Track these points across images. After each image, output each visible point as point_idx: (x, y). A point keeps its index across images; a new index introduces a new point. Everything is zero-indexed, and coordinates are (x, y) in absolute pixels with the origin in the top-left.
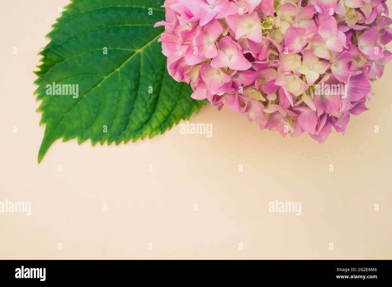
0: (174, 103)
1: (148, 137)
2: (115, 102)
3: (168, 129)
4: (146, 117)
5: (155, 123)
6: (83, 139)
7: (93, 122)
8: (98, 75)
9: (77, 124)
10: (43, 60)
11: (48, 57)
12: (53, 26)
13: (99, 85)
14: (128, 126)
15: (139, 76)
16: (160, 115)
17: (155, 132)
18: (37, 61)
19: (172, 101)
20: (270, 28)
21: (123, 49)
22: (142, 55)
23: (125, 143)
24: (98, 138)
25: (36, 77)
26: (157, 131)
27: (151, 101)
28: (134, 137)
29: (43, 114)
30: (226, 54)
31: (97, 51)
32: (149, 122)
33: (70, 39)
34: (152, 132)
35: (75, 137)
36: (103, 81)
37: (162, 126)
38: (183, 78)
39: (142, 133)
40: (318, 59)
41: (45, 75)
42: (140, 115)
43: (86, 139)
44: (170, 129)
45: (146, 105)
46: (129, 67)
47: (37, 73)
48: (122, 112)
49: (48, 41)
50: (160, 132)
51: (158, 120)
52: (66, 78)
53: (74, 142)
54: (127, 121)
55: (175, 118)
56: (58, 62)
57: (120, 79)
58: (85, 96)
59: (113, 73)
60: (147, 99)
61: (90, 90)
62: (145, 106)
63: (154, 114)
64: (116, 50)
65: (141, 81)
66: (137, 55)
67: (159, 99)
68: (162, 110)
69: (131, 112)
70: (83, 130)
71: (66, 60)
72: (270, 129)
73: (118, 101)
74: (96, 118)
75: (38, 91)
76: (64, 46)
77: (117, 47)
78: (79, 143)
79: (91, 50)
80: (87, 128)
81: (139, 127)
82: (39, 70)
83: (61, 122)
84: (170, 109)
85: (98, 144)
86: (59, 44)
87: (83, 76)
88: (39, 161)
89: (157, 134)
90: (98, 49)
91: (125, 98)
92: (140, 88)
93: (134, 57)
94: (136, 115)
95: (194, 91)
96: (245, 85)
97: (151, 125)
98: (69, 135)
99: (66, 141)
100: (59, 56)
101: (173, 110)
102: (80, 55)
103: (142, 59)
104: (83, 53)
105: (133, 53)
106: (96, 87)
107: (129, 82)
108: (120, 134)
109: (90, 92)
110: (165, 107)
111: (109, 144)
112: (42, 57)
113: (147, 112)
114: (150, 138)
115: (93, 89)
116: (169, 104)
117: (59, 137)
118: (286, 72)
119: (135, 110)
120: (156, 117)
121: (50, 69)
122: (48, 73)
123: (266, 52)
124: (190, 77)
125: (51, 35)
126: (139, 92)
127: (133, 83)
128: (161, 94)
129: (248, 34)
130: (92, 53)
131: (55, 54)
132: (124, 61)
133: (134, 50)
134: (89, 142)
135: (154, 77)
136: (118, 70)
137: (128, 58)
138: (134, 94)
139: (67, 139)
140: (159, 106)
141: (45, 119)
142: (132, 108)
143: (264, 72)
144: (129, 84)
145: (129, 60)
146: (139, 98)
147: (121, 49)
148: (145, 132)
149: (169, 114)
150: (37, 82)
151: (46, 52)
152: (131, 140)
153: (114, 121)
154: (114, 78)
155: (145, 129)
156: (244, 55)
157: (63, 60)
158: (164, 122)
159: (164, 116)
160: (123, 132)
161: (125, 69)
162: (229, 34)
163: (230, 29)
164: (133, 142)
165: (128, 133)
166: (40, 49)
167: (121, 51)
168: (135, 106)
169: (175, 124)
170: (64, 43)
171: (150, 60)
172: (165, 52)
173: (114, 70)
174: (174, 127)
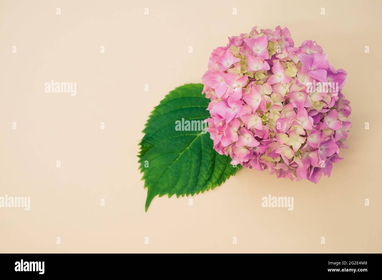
0: (225, 166)
1: (211, 189)
2: (188, 169)
3: (223, 182)
4: (208, 176)
5: (214, 180)
6: (171, 194)
7: (176, 183)
8: (176, 153)
9: (166, 185)
10: (142, 148)
11: (145, 145)
12: (145, 125)
13: (177, 159)
14: (198, 183)
15: (201, 151)
16: (217, 174)
17: (214, 186)
18: (138, 149)
19: (224, 164)
20: (268, 120)
21: (190, 135)
22: (201, 137)
23: (197, 194)
24: (180, 193)
25: (139, 159)
26: (215, 184)
27: (210, 166)
28: (202, 189)
29: (146, 181)
30: (245, 137)
31: (173, 138)
32: (211, 179)
33: (156, 132)
34: (213, 185)
35: (166, 194)
36: (180, 156)
37: (219, 181)
38: (223, 153)
39: (207, 187)
40: (299, 135)
41: (144, 157)
42: (204, 176)
43: (173, 194)
44: (224, 182)
45: (207, 168)
46: (194, 145)
47: (139, 156)
48: (193, 175)
49: (143, 135)
50: (218, 185)
51: (216, 177)
52: (156, 157)
53: (166, 196)
54: (196, 180)
55: (227, 175)
56: (150, 148)
57: (190, 154)
58: (169, 167)
59: (185, 151)
60: (207, 165)
61: (172, 163)
62: (207, 170)
63: (213, 174)
64: (185, 136)
65: (203, 154)
66: (198, 137)
67: (215, 164)
68: (218, 171)
69: (198, 174)
70: (170, 189)
71: (155, 146)
72: (284, 177)
73: (190, 168)
74: (177, 180)
75: (141, 167)
76: (154, 137)
77: (186, 134)
78: (169, 197)
79: (170, 138)
80: (173, 187)
81: (205, 183)
82: (140, 154)
83: (157, 185)
84: (223, 170)
85: (181, 196)
86: (150, 136)
87: (167, 154)
88: (146, 211)
89: (216, 186)
90: (174, 137)
91: (194, 166)
92: (202, 159)
93: (197, 139)
94: (202, 175)
95: (232, 159)
96: (261, 153)
97: (212, 181)
98: (162, 193)
99: (161, 196)
100: (151, 144)
101: (224, 170)
102: (164, 142)
103: (202, 140)
104: (165, 140)
105: (196, 136)
106: (176, 161)
107: (195, 155)
108: (193, 189)
109: (172, 164)
110: (219, 169)
111: (187, 196)
112: (140, 146)
113: (208, 173)
114: (212, 189)
115: (174, 162)
116: (221, 167)
117: (156, 195)
118: (282, 144)
119: (201, 173)
120: (214, 176)
121: (147, 153)
122: (146, 155)
123: (268, 134)
124: (228, 152)
125: (145, 131)
126: (202, 161)
127: (198, 156)
128: (216, 160)
129: (255, 125)
130: (171, 139)
131: (149, 143)
132: (191, 142)
133: (196, 135)
134: (175, 196)
135: (211, 150)
136: (188, 148)
137: (193, 140)
138: (199, 163)
139: (161, 195)
140: (216, 169)
141: (147, 185)
142: (199, 172)
143: (270, 145)
144: (195, 157)
145: (194, 141)
146: (203, 165)
147: (188, 135)
148: (208, 186)
149: (223, 173)
150: (139, 162)
151: (143, 143)
152: (201, 192)
153: (189, 181)
154: (186, 154)
155: (209, 184)
156: (255, 137)
157: (153, 146)
158: (220, 178)
159: (220, 175)
160: (195, 188)
161: (192, 147)
162: (244, 126)
163: (244, 123)
164: (202, 193)
165: (198, 188)
166: (139, 141)
167: (189, 136)
168: (200, 170)
169: (227, 179)
170: (153, 135)
171: (207, 140)
172: (212, 137)
173: (185, 149)
174: (227, 181)
